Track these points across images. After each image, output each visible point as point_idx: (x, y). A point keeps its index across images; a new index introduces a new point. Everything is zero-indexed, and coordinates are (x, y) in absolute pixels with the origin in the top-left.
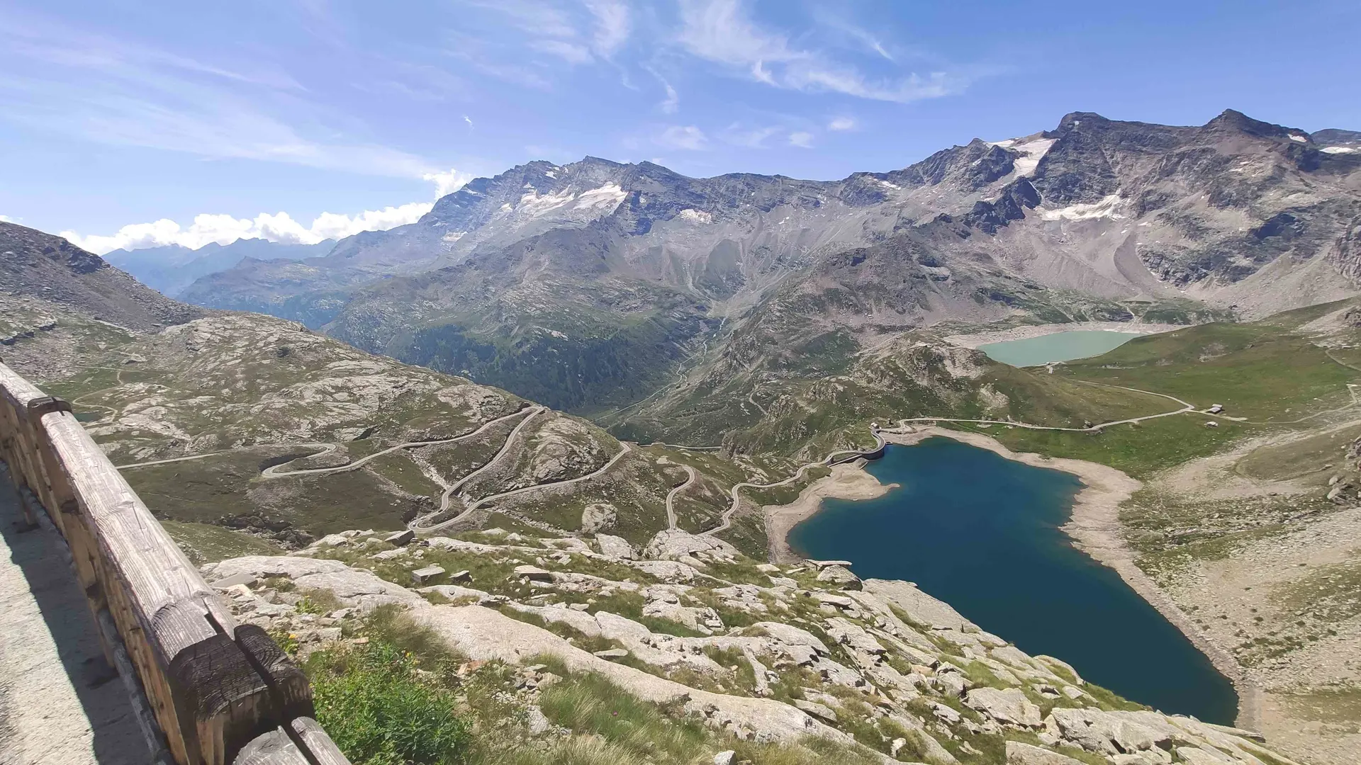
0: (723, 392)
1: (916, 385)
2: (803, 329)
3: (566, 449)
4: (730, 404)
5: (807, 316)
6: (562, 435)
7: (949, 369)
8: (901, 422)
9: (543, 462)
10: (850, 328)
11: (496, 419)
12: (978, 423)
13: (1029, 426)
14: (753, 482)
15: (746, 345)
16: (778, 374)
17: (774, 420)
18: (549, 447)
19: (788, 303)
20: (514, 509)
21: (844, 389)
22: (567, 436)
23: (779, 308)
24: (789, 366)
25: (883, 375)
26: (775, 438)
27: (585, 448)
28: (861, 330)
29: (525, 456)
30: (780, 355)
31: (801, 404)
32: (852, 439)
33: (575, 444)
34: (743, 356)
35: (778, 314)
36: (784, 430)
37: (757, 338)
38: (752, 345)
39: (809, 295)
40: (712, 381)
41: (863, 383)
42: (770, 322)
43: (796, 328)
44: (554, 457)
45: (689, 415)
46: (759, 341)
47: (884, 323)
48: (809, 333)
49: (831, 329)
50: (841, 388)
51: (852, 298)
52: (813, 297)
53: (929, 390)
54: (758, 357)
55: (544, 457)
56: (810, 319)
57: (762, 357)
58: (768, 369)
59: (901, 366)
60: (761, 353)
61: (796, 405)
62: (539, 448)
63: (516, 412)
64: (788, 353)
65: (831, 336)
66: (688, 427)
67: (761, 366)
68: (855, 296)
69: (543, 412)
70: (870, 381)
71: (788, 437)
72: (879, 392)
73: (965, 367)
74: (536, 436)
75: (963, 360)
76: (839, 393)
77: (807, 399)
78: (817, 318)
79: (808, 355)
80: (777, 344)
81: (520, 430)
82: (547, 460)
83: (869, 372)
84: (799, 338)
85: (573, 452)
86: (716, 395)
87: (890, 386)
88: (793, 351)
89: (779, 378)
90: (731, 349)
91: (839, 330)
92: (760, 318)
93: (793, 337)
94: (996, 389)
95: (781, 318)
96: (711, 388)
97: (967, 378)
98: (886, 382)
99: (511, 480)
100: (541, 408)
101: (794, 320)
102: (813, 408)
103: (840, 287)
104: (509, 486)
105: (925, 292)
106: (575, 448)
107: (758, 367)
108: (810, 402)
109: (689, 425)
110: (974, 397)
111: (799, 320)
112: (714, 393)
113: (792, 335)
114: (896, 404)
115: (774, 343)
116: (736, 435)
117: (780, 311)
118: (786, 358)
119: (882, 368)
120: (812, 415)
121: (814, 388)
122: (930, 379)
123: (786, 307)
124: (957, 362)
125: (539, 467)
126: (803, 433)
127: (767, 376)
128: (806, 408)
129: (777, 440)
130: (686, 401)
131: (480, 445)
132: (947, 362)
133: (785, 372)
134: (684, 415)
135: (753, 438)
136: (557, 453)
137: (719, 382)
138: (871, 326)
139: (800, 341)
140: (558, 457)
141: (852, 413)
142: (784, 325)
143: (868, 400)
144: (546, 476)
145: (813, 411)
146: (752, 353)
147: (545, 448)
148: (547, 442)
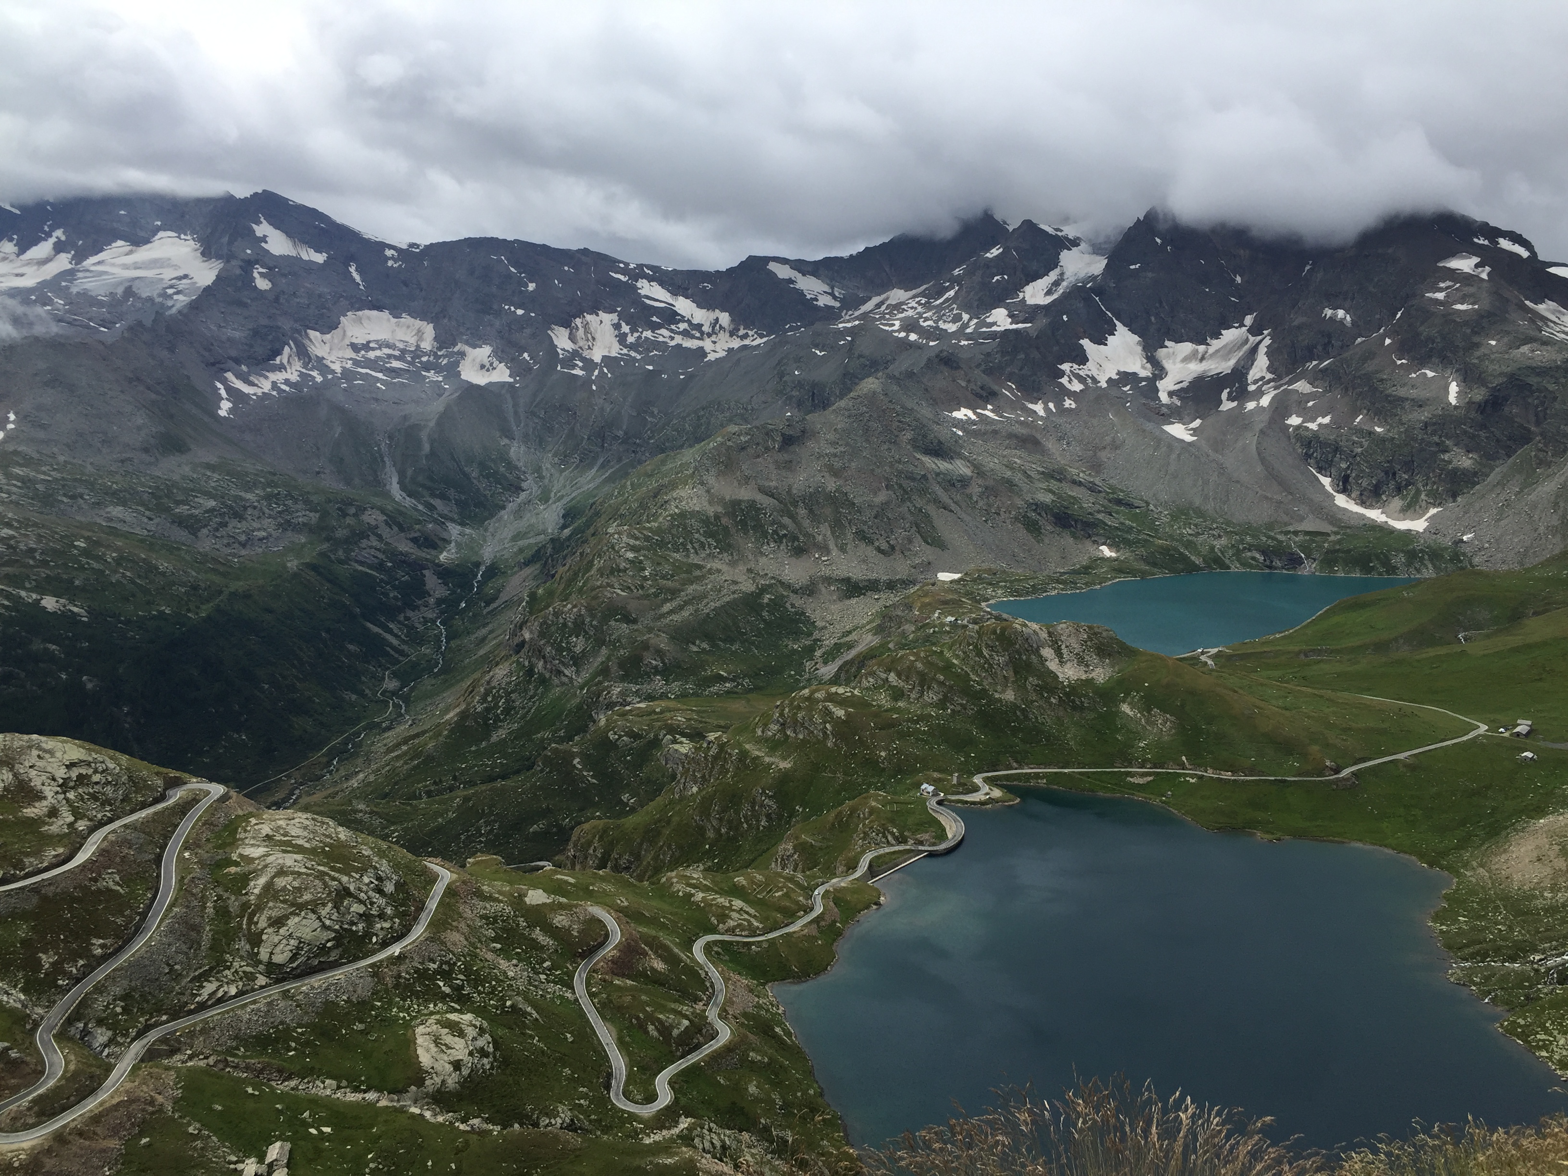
0: (517, 735)
1: (992, 701)
2: (691, 589)
3: (326, 885)
4: (547, 761)
5: (694, 559)
6: (300, 849)
7: (1053, 665)
8: (978, 780)
9: (278, 923)
10: (788, 586)
11: (111, 821)
12: (1129, 774)
13: (1227, 775)
14: (731, 931)
15: (565, 625)
16: (647, 688)
17: (695, 789)
18: (280, 882)
19: (650, 529)
20: (231, 1052)
21: (848, 714)
22: (313, 851)
23: (632, 542)
24: (666, 672)
25: (924, 682)
26: (702, 830)
27: (366, 880)
28: (810, 590)
29: (223, 912)
30: (646, 646)
31: (755, 750)
32: (892, 821)
33: (338, 870)
34: (560, 650)
35: (630, 555)
36: (724, 810)
37: (589, 609)
38: (579, 627)
39: (694, 514)
40: (487, 710)
41: (883, 699)
42: (615, 571)
43: (677, 585)
44: (301, 907)
45: (440, 792)
46: (593, 616)
47: (857, 572)
48: (703, 596)
49: (748, 586)
50: (840, 713)
51: (786, 520)
52: (706, 521)
53: (1023, 711)
54: (595, 652)
55: (275, 910)
56: (699, 567)
57: (604, 651)
58: (623, 679)
59: (955, 661)
60: (600, 642)
61: (744, 754)
62: (257, 885)
63: (157, 801)
64: (662, 642)
65: (751, 602)
66: (450, 821)
67: (604, 671)
68: (792, 517)
69: (224, 798)
70: (897, 694)
71: (735, 826)
72: (921, 718)
73: (1081, 660)
74: (234, 857)
75: (1077, 647)
76: (837, 722)
77: (767, 740)
78: (716, 564)
79: (705, 645)
80: (635, 621)
81: (186, 847)
82: (286, 917)
83: (892, 677)
84: (681, 608)
85: (344, 893)
86: (503, 742)
87: (942, 704)
88: (672, 638)
89: (650, 698)
90: (527, 636)
91: (763, 590)
92: (591, 564)
93: (667, 607)
94: (1149, 703)
95: (638, 566)
96: (487, 729)
97: (1089, 682)
98: (931, 697)
99: (204, 977)
100: (217, 790)
101: (667, 568)
102: (784, 758)
103: (761, 498)
104: (205, 993)
105: (931, 509)
106: (345, 879)
107: (597, 674)
108: (774, 745)
109: (451, 815)
110: (1111, 718)
111: (678, 568)
112: (494, 738)
113: (666, 600)
114: (962, 743)
115: (628, 619)
116: (605, 831)
117: (633, 549)
118: (659, 653)
119: (919, 665)
120: (785, 777)
121: (782, 715)
122: (1020, 688)
123: (647, 539)
124: (1064, 651)
125: (270, 937)
126: (769, 817)
127: (622, 694)
128: (767, 759)
129: (711, 834)
130: (430, 758)
131: (99, 891)
132: (1047, 652)
133: (658, 683)
134: (429, 794)
135: (651, 834)
136: (307, 897)
137: (507, 711)
138: (828, 580)
139: (685, 613)
140: (313, 907)
141: (871, 763)
142: (645, 578)
143: (902, 735)
144: (293, 958)
145: (785, 765)
146: (579, 644)
147: (269, 887)
148: (271, 871)
